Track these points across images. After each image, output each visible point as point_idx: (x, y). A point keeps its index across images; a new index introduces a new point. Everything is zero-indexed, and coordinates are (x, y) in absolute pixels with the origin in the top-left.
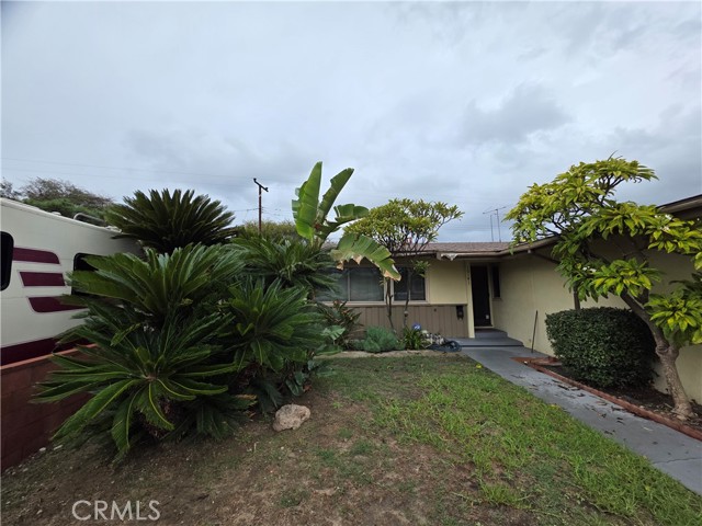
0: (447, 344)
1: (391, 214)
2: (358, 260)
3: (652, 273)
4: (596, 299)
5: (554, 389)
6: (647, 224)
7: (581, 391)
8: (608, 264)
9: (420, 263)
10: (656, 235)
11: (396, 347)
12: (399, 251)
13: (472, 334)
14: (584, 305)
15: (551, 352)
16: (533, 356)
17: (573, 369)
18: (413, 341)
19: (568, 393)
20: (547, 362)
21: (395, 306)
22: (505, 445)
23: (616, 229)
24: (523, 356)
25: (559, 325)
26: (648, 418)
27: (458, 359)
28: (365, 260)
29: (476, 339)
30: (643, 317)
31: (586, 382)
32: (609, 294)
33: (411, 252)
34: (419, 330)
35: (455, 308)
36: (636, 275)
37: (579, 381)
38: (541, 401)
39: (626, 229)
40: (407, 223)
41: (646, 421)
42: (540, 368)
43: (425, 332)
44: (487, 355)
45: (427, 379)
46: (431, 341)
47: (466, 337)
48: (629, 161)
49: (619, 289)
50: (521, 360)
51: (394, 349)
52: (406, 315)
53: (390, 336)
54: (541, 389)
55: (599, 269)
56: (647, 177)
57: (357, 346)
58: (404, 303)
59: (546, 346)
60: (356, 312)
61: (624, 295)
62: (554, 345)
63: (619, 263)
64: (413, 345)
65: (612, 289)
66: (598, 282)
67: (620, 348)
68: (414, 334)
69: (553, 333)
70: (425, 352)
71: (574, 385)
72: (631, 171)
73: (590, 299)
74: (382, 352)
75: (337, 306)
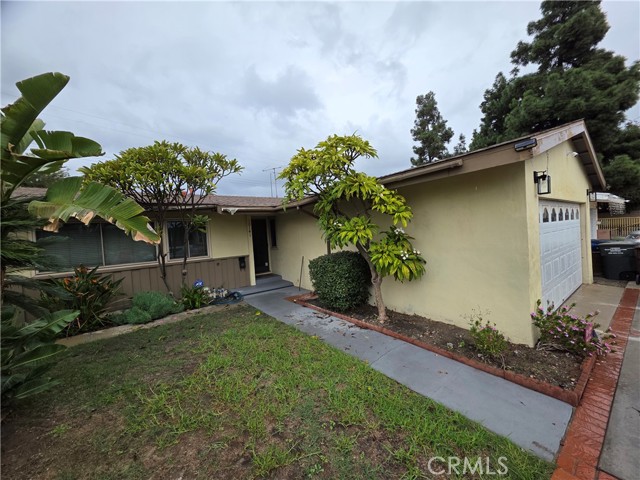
0: (231, 295)
1: (157, 159)
3: (372, 227)
4: (341, 247)
5: (314, 321)
6: (373, 191)
7: (332, 318)
8: (349, 220)
9: (198, 218)
10: (377, 200)
11: (174, 310)
12: (171, 204)
13: (253, 282)
14: (333, 251)
15: (313, 289)
16: (300, 294)
17: (325, 301)
18: (194, 299)
19: (323, 321)
20: (309, 297)
21: (171, 265)
22: (277, 395)
23: (355, 193)
24: (293, 295)
25: (318, 268)
26: (366, 328)
27: (241, 310)
29: (257, 286)
30: (366, 258)
31: (333, 309)
32: (349, 243)
33: (186, 204)
34: (201, 288)
35: (237, 261)
36: (364, 229)
37: (329, 309)
38: (306, 335)
39: (361, 193)
40: (179, 172)
41: (363, 331)
42: (304, 303)
43: (206, 289)
44: (266, 300)
45: (206, 340)
46: (215, 295)
47: (248, 285)
48: (364, 140)
49: (355, 240)
50: (291, 299)
51: (170, 313)
52: (184, 274)
53: (164, 300)
54: (305, 323)
55: (344, 225)
56: (373, 155)
57: (117, 320)
58: (182, 260)
59: (308, 284)
60: (117, 277)
61: (358, 245)
62: (314, 284)
63: (355, 219)
64: (194, 302)
65: (351, 240)
66: (343, 234)
67: (353, 281)
68: (195, 292)
69: (314, 275)
70: (207, 310)
71: (326, 313)
72: (366, 149)
73: (338, 247)
74: (153, 320)
75: (81, 274)
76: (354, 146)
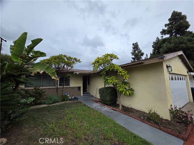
0: (75, 98)
1: (59, 59)
2: (41, 72)
3: (118, 79)
4: (108, 85)
5: (99, 107)
6: (118, 69)
7: (105, 107)
8: (111, 77)
9: (68, 75)
10: (119, 71)
11: (58, 101)
12: (61, 71)
13: (82, 95)
14: (106, 86)
15: (99, 98)
16: (96, 99)
17: (103, 102)
18: (64, 98)
19: (102, 107)
20: (98, 100)
21: (59, 88)
22: (87, 128)
23: (112, 69)
24: (93, 99)
25: (101, 91)
26: (115, 110)
27: (78, 102)
28: (44, 73)
29: (83, 96)
30: (116, 88)
31: (105, 104)
32: (111, 84)
33: (65, 71)
34: (67, 95)
35: (78, 88)
36: (115, 80)
37: (104, 104)
38: (97, 111)
39: (114, 69)
40: (65, 62)
41: (114, 111)
42: (97, 102)
43: (68, 95)
44: (85, 100)
45: (67, 111)
46: (70, 98)
47: (80, 96)
48: (115, 55)
49: (112, 83)
50: (93, 100)
51: (57, 102)
52: (63, 91)
53: (56, 98)
54: (97, 108)
55: (109, 78)
56: (118, 59)
57: (43, 103)
58: (62, 87)
59: (98, 96)
60: (44, 90)
61: (113, 84)
62: (100, 96)
63: (112, 77)
64: (64, 99)
65: (111, 83)
66: (109, 81)
67: (112, 96)
68: (65, 96)
69: (100, 93)
70: (68, 102)
71: (103, 105)
72: (115, 57)
73: (107, 85)
74: (52, 104)
75: (35, 89)
76: (113, 56)
